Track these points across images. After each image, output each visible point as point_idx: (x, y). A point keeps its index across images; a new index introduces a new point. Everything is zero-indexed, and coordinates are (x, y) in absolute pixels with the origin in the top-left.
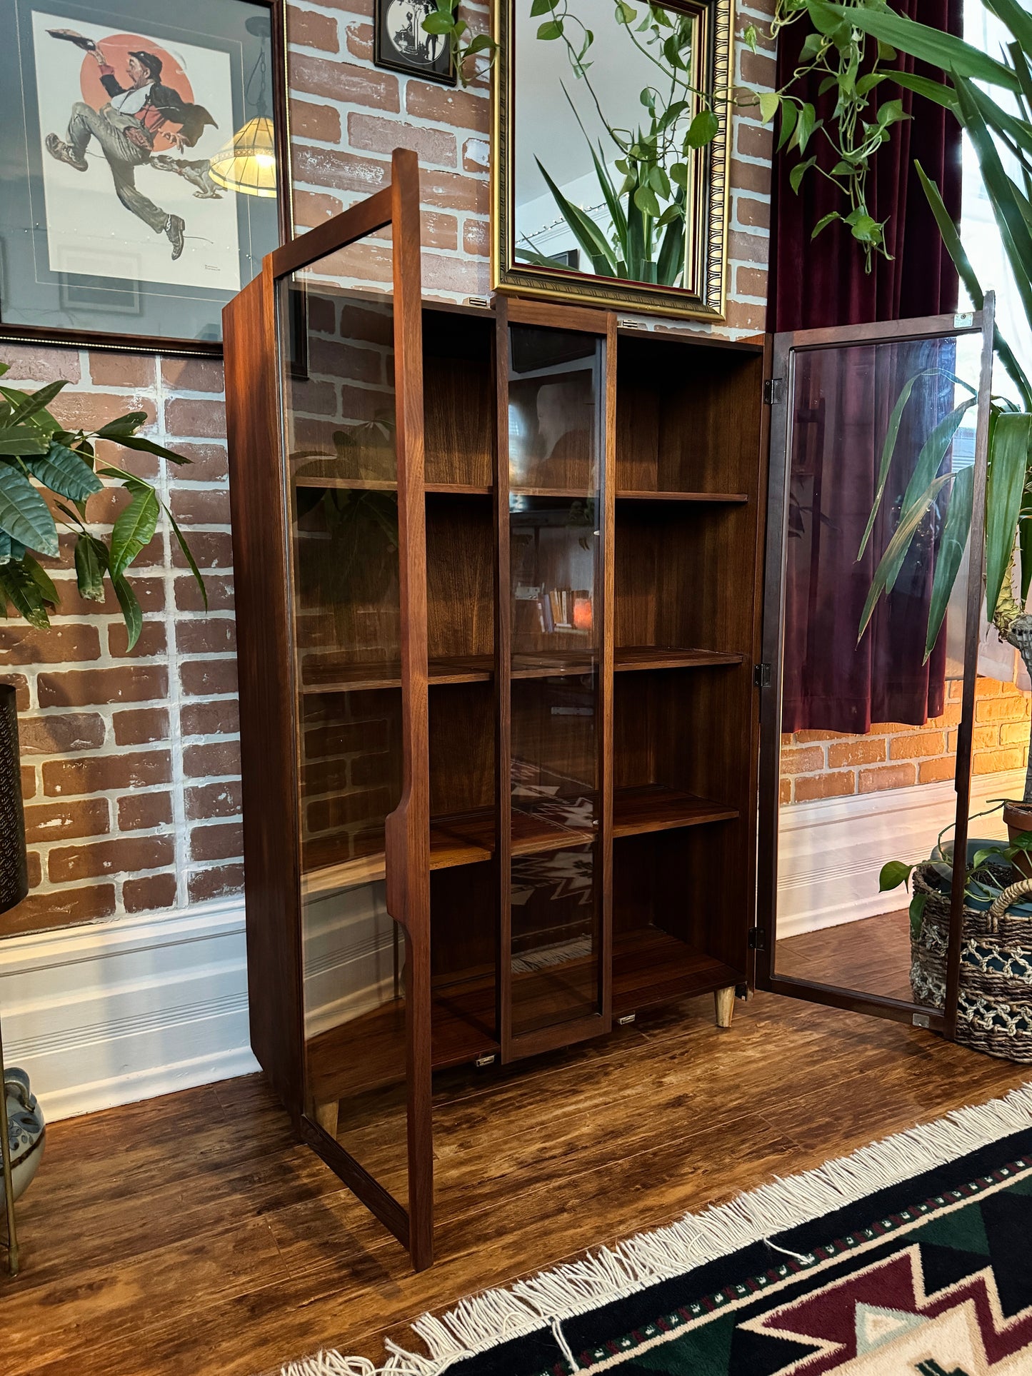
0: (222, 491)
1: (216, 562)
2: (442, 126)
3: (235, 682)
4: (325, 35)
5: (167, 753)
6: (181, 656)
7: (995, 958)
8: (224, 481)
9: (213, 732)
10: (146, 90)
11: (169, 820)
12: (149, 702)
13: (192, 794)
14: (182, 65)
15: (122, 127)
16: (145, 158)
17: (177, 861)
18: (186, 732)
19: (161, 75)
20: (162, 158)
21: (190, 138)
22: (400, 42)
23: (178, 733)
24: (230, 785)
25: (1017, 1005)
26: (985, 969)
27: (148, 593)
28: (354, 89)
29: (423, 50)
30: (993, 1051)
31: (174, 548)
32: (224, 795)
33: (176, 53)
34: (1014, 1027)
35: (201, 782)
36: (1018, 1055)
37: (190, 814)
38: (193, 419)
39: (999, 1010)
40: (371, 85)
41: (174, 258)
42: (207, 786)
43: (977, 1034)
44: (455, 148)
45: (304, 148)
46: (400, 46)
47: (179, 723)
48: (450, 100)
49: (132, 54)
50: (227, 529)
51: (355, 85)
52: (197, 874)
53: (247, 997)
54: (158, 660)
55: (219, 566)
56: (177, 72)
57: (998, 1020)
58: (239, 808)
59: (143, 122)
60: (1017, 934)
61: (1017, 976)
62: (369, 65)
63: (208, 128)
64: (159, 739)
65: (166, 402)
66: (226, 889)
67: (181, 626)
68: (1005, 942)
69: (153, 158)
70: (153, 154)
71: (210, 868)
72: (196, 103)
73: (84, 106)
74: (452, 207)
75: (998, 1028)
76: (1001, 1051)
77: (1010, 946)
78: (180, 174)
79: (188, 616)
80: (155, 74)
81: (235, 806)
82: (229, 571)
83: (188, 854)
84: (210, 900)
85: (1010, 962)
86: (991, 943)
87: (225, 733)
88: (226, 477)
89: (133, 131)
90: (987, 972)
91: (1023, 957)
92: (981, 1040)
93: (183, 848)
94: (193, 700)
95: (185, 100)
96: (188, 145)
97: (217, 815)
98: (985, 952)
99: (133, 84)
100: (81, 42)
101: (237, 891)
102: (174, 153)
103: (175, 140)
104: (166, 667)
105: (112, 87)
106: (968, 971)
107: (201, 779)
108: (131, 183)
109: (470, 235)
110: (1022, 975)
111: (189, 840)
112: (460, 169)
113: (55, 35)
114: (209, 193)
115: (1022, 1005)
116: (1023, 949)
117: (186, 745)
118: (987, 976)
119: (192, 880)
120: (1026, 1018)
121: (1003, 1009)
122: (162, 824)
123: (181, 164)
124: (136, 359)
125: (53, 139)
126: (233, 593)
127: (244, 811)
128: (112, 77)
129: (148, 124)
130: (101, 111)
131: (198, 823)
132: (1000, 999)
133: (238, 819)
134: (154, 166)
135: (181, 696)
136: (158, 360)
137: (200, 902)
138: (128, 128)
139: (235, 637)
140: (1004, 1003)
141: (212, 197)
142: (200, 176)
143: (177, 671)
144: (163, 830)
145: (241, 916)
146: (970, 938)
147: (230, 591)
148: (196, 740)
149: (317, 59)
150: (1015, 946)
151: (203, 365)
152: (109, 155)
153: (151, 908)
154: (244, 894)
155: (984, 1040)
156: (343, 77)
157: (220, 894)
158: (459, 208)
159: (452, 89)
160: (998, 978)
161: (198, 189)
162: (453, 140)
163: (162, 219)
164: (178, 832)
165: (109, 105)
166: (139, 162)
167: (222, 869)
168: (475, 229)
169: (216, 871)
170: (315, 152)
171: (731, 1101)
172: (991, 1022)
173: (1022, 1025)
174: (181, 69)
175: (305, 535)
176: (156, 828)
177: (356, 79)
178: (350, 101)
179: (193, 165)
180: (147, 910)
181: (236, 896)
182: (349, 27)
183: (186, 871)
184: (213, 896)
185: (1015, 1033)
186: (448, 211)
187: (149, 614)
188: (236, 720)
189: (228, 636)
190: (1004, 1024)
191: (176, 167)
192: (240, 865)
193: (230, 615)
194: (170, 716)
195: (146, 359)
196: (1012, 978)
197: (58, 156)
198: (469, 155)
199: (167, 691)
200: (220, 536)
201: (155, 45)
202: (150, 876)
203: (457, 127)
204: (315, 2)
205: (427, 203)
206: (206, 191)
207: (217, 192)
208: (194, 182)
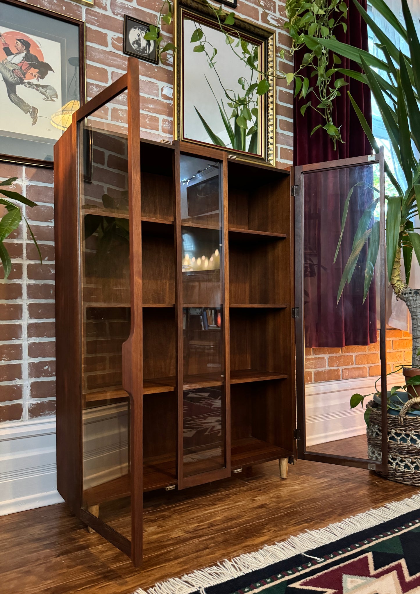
0: (51, 226)
1: (47, 258)
2: (153, 80)
3: (54, 314)
4: (102, 40)
5: (20, 345)
6: (28, 301)
7: (403, 437)
8: (52, 222)
9: (43, 337)
10: (23, 55)
11: (20, 378)
12: (13, 321)
13: (32, 366)
14: (39, 46)
15: (12, 69)
16: (21, 82)
17: (24, 398)
18: (30, 336)
19: (30, 49)
20: (29, 83)
21: (42, 75)
22: (135, 45)
23: (26, 336)
24: (50, 362)
25: (414, 458)
26: (399, 443)
27: (15, 270)
28: (114, 62)
29: (144, 49)
30: (405, 481)
31: (27, 251)
32: (47, 367)
33: (37, 41)
34: (413, 469)
35: (36, 360)
36: (416, 482)
37: (31, 375)
38: (39, 194)
39: (406, 461)
40: (122, 61)
41: (33, 125)
42: (39, 362)
43: (398, 474)
44: (158, 89)
45: (92, 84)
46: (134, 47)
47: (26, 331)
48: (156, 70)
49: (17, 40)
50: (52, 244)
51: (114, 60)
52: (33, 405)
53: (56, 466)
54: (18, 302)
55: (48, 260)
56: (37, 48)
57: (406, 466)
58: (54, 373)
59: (21, 68)
60: (412, 425)
61: (413, 444)
62: (121, 53)
63: (50, 72)
64: (17, 338)
65: (27, 186)
66: (47, 412)
67: (29, 286)
68: (407, 429)
69: (25, 82)
70: (25, 81)
71: (39, 402)
72: (45, 61)
74: (157, 113)
75: (406, 470)
76: (408, 481)
77: (409, 430)
78: (37, 90)
79: (33, 282)
80: (27, 49)
81: (52, 373)
82: (53, 263)
83: (29, 394)
84: (39, 418)
85: (410, 438)
86: (401, 430)
87: (48, 337)
88: (53, 220)
89: (16, 71)
90: (400, 444)
91: (415, 435)
92: (399, 477)
93: (27, 392)
94: (34, 321)
95: (40, 60)
96: (41, 78)
97: (44, 376)
98: (398, 435)
99: (17, 52)
101: (52, 414)
102: (34, 81)
103: (35, 76)
104: (21, 305)
105: (8, 52)
106: (392, 445)
107: (36, 359)
108: (15, 92)
109: (165, 125)
110: (415, 444)
111: (30, 388)
112: (160, 98)
114: (50, 99)
115: (416, 458)
116: (415, 432)
117: (30, 342)
118: (400, 446)
119: (31, 407)
120: (418, 464)
121: (408, 461)
122: (17, 379)
123: (37, 85)
124: (14, 166)
126: (54, 272)
127: (57, 375)
128: (8, 48)
129: (23, 69)
130: (3, 61)
131: (34, 380)
132: (407, 456)
133: (53, 379)
134: (25, 86)
135: (28, 319)
136: (24, 168)
137: (34, 418)
138: (14, 69)
139: (54, 293)
140: (408, 458)
141: (51, 100)
142: (46, 92)
143: (27, 307)
144: (17, 382)
145: (54, 426)
146: (391, 429)
147: (53, 271)
148: (34, 340)
149: (98, 49)
150: (411, 430)
151: (44, 172)
152: (6, 80)
153: (10, 420)
154: (55, 415)
155: (401, 477)
156: (110, 57)
157: (44, 415)
158: (160, 114)
159: (157, 66)
160: (405, 446)
161: (44, 96)
162: (157, 86)
163: (28, 108)
164: (24, 384)
165: (6, 59)
166: (19, 84)
167: (45, 403)
168: (167, 123)
169: (42, 403)
170: (97, 86)
171: (287, 505)
172: (403, 468)
173: (417, 468)
174: (39, 48)
175: (89, 251)
176: (14, 381)
177: (115, 58)
178: (113, 67)
179: (43, 87)
180: (8, 421)
181: (51, 416)
182: (113, 38)
183: (28, 402)
184: (40, 415)
185: (414, 471)
186: (155, 115)
187: (15, 280)
188: (54, 331)
189: (51, 292)
190: (409, 468)
191: (35, 87)
192: (54, 401)
193: (52, 282)
194: (23, 328)
195: (18, 167)
196: (411, 446)
198: (164, 93)
199: (21, 316)
200: (50, 246)
201: (28, 37)
202: (10, 404)
203: (159, 81)
204: (98, 26)
205: (146, 111)
206: (48, 98)
207: (53, 99)
208: (43, 94)
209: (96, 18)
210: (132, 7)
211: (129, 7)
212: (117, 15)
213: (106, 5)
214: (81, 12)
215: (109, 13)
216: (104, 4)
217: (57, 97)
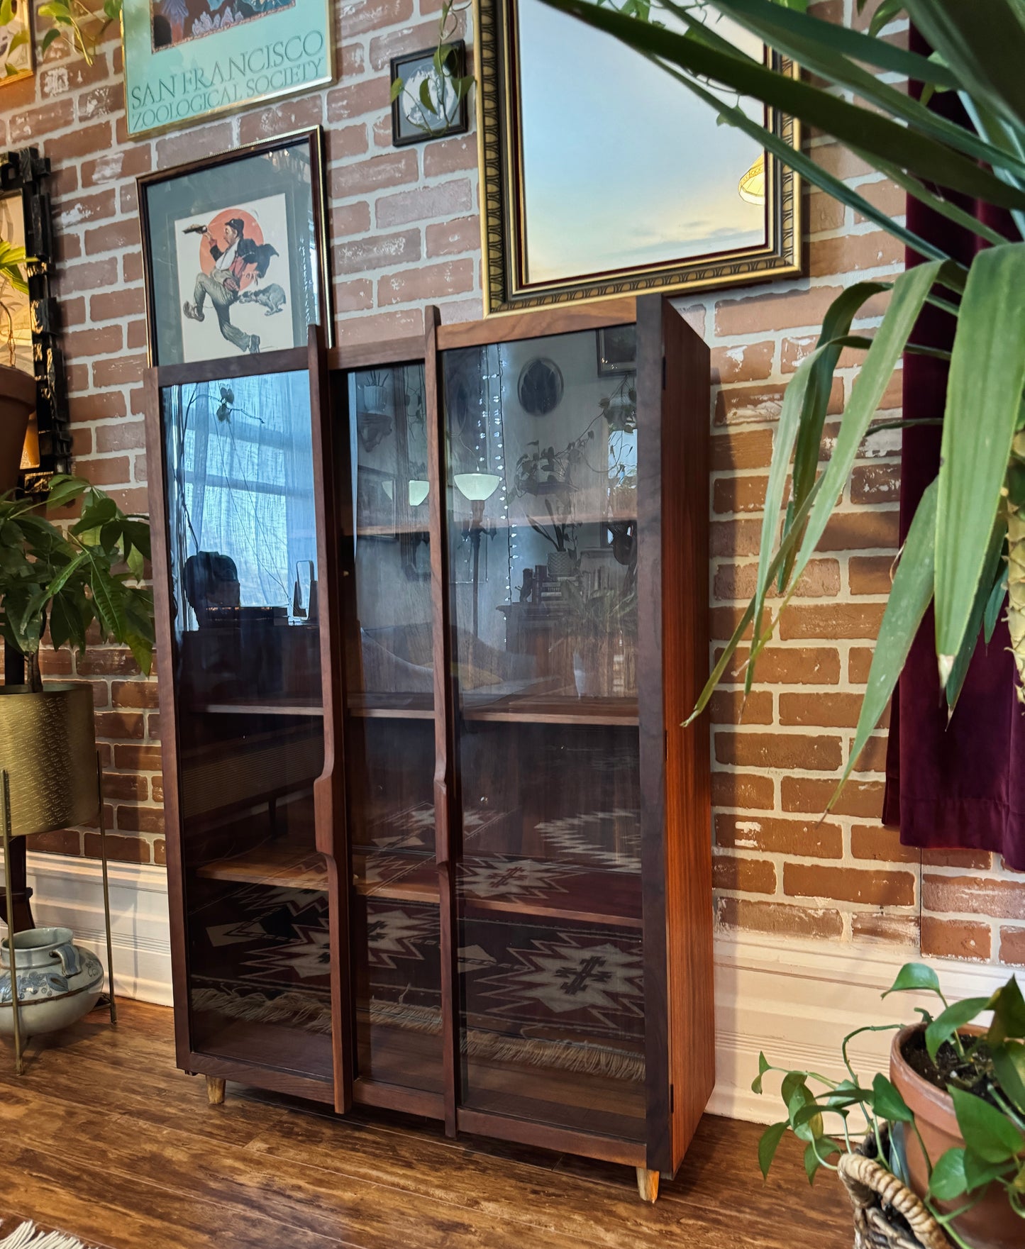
2: (458, 175)
4: (357, 138)
10: (235, 247)
14: (255, 217)
15: (222, 281)
16: (235, 298)
19: (243, 231)
20: (245, 295)
21: (262, 271)
22: (415, 115)
28: (380, 177)
29: (435, 112)
33: (251, 210)
40: (393, 166)
44: (470, 190)
45: (342, 246)
46: (417, 118)
48: (463, 147)
49: (227, 224)
51: (380, 173)
56: (253, 224)
59: (233, 272)
62: (392, 149)
63: (273, 259)
69: (240, 296)
70: (239, 293)
72: (265, 243)
73: (203, 274)
78: (256, 301)
80: (240, 234)
89: (228, 281)
95: (258, 244)
96: (260, 277)
99: (227, 246)
100: (199, 230)
102: (252, 288)
103: (252, 277)
105: (216, 253)
108: (228, 321)
113: (187, 231)
114: (275, 310)
123: (256, 294)
125: (187, 305)
128: (216, 246)
129: (236, 272)
130: (211, 274)
134: (241, 302)
138: (225, 280)
141: (277, 311)
142: (269, 299)
149: (351, 166)
152: (216, 305)
156: (371, 171)
159: (465, 135)
161: (267, 309)
163: (246, 341)
165: (215, 267)
166: (232, 303)
170: (351, 244)
174: (255, 221)
177: (381, 168)
178: (377, 189)
179: (265, 292)
182: (375, 124)
186: (464, 255)
191: (254, 298)
197: (189, 316)
204: (350, 116)
205: (444, 254)
206: (272, 309)
207: (280, 307)
208: (266, 304)
209: (345, 103)
210: (409, 28)
211: (405, 32)
212: (382, 68)
213: (362, 60)
214: (321, 108)
215: (369, 75)
216: (358, 60)
217: (285, 302)
